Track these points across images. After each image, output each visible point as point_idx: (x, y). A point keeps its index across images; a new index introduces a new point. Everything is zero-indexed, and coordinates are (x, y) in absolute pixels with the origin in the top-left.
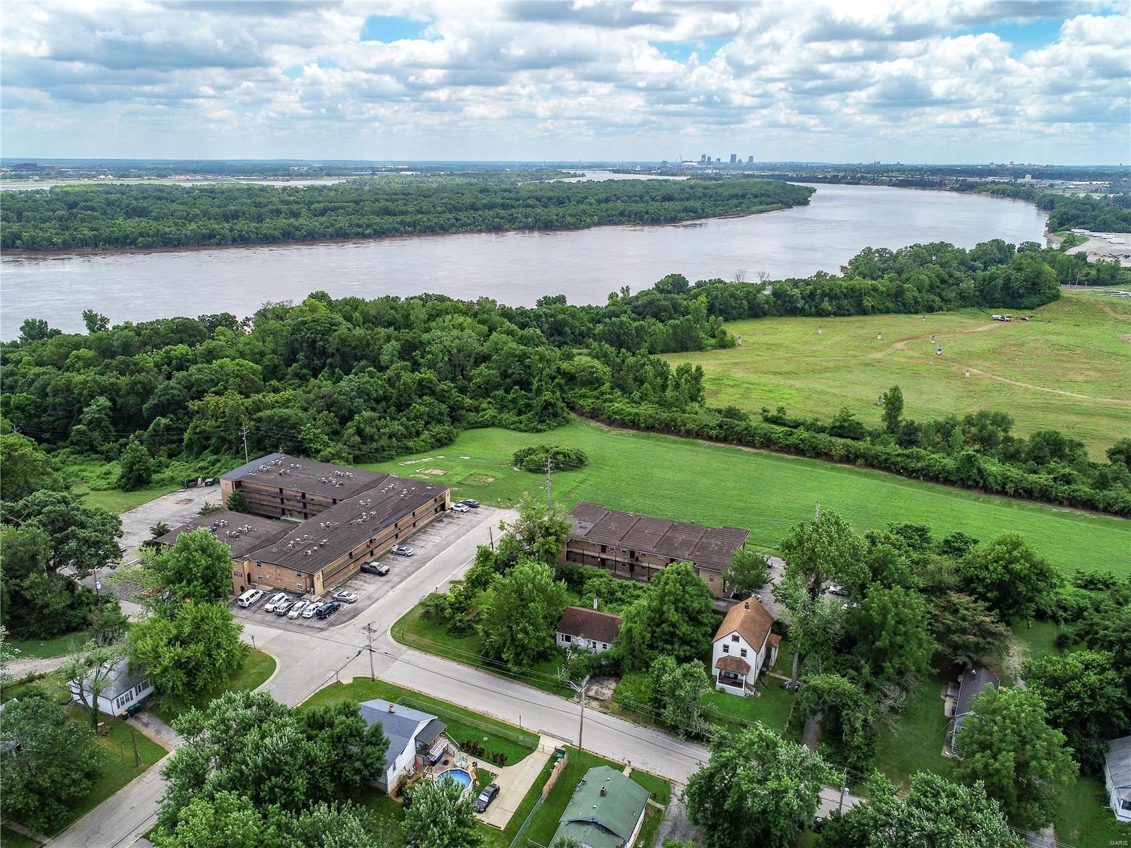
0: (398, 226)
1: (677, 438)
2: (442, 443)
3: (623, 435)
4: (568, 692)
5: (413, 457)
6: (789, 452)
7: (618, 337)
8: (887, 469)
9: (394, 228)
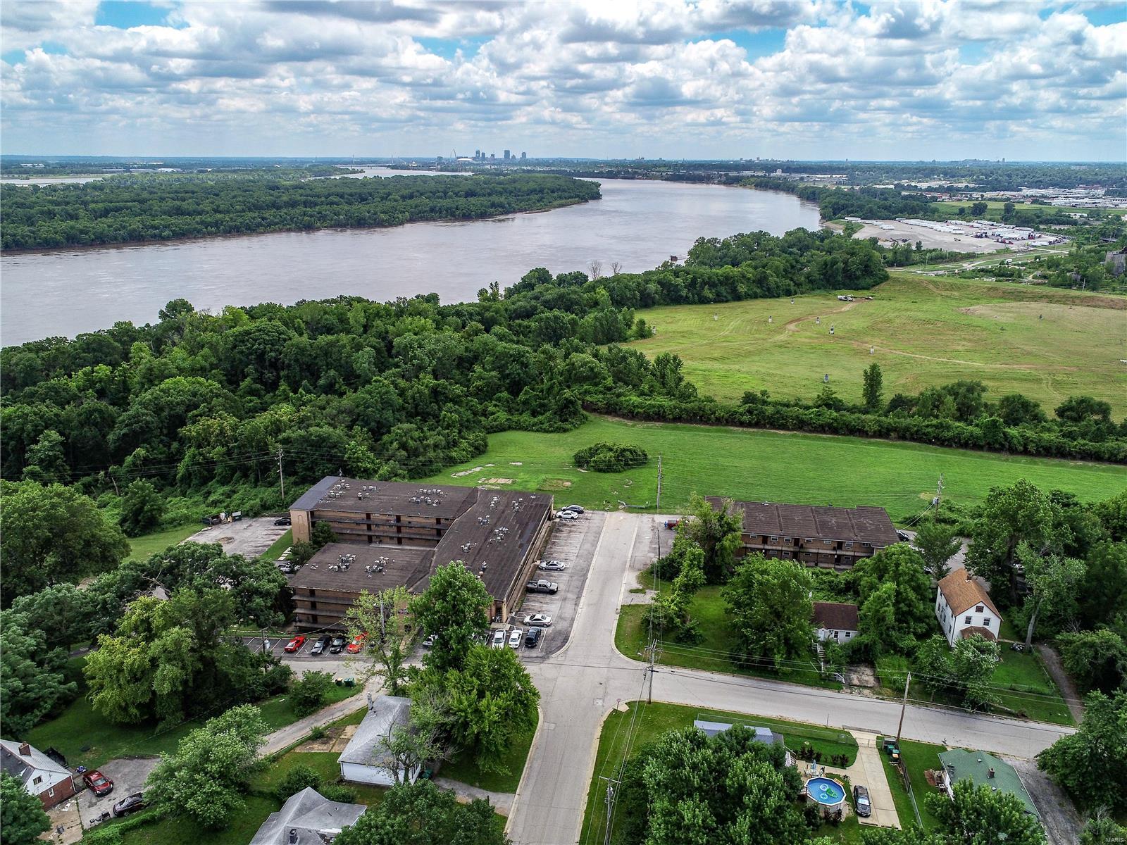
1: (707, 427)
6: (824, 432)
8: (919, 440)
9: (195, 229)
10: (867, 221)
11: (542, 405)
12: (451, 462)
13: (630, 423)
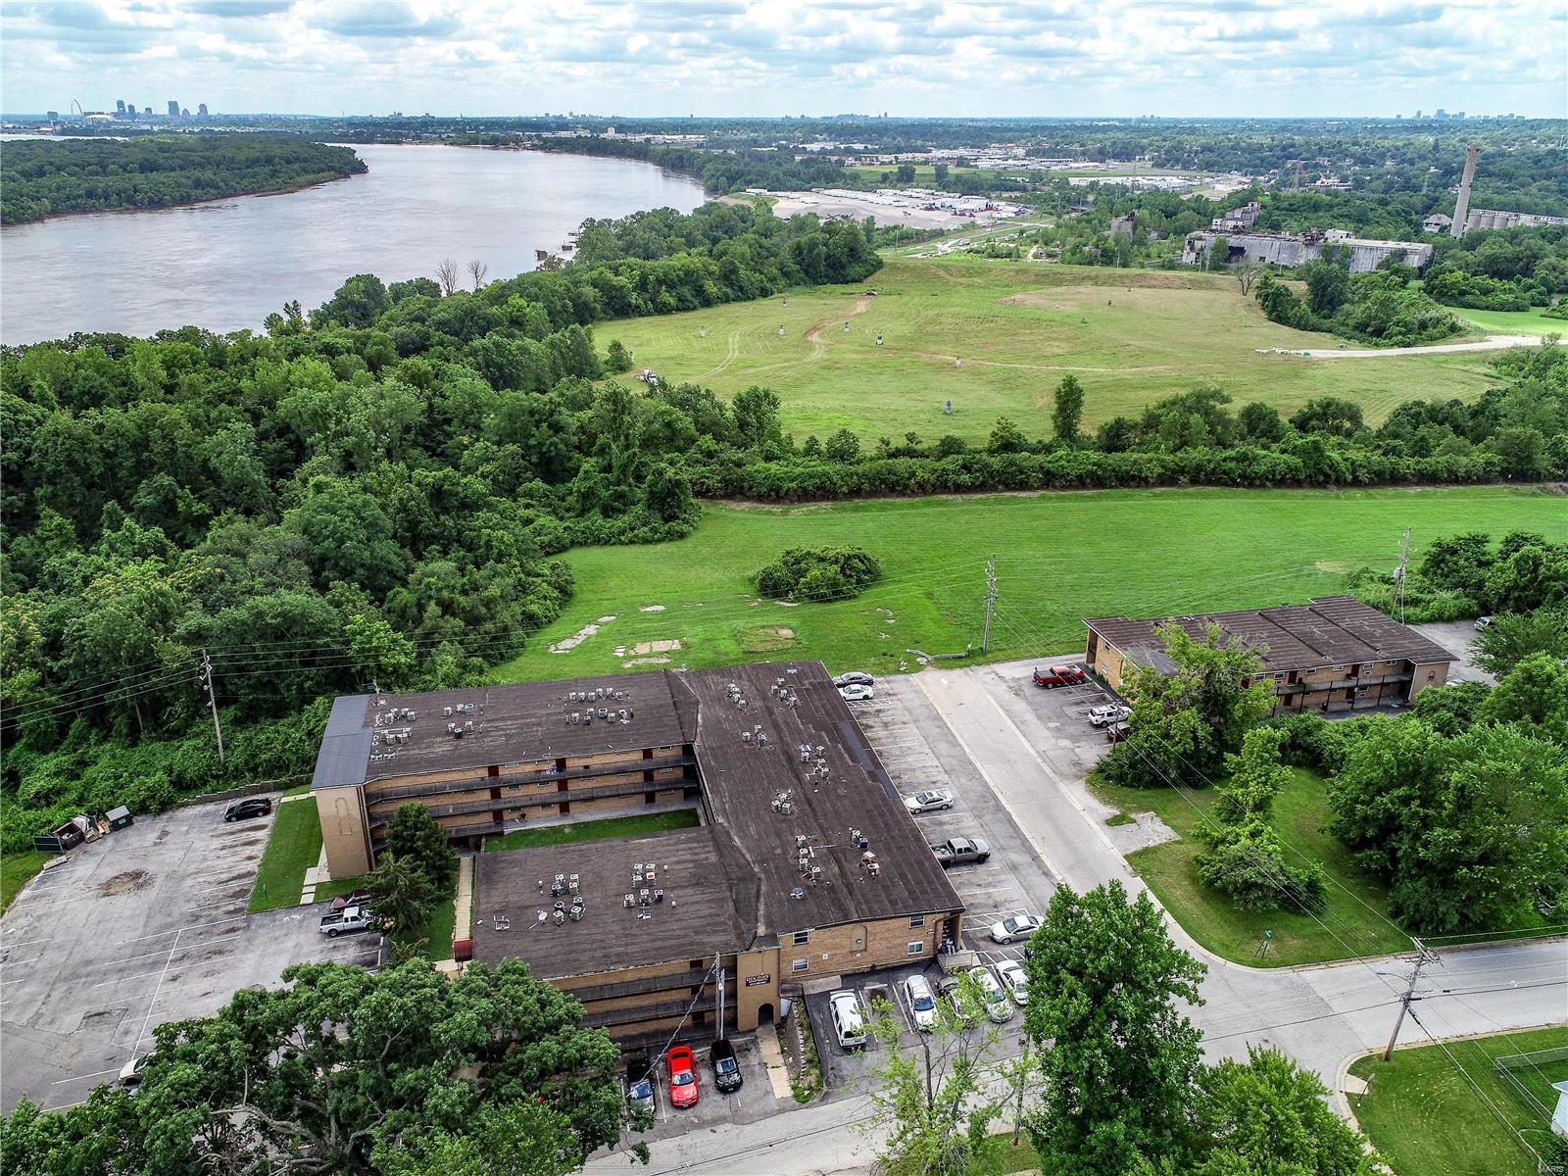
10: (779, 193)
12: (533, 624)
13: (777, 509)
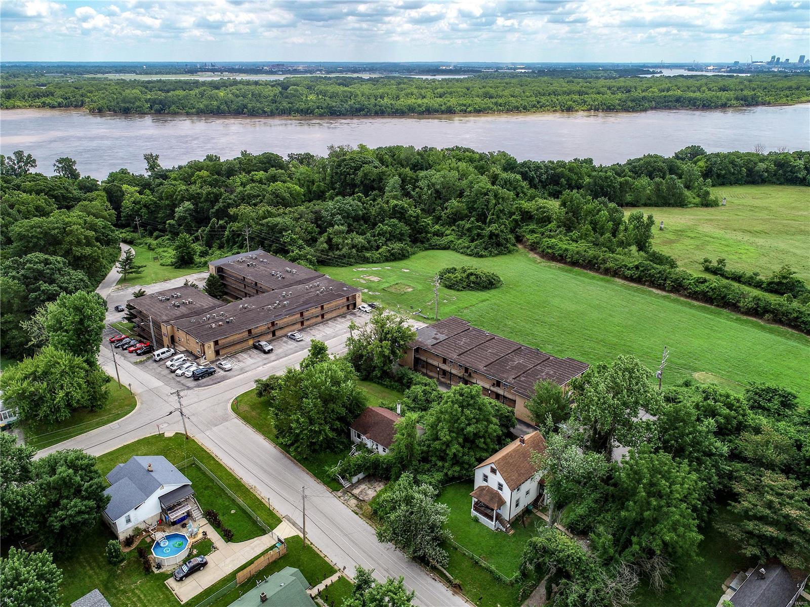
0: (492, 106)
2: (394, 257)
3: (550, 267)
4: (336, 485)
5: (367, 266)
6: (696, 299)
7: (602, 188)
8: (796, 327)
11: (479, 235)
12: (366, 261)
13: (540, 261)
